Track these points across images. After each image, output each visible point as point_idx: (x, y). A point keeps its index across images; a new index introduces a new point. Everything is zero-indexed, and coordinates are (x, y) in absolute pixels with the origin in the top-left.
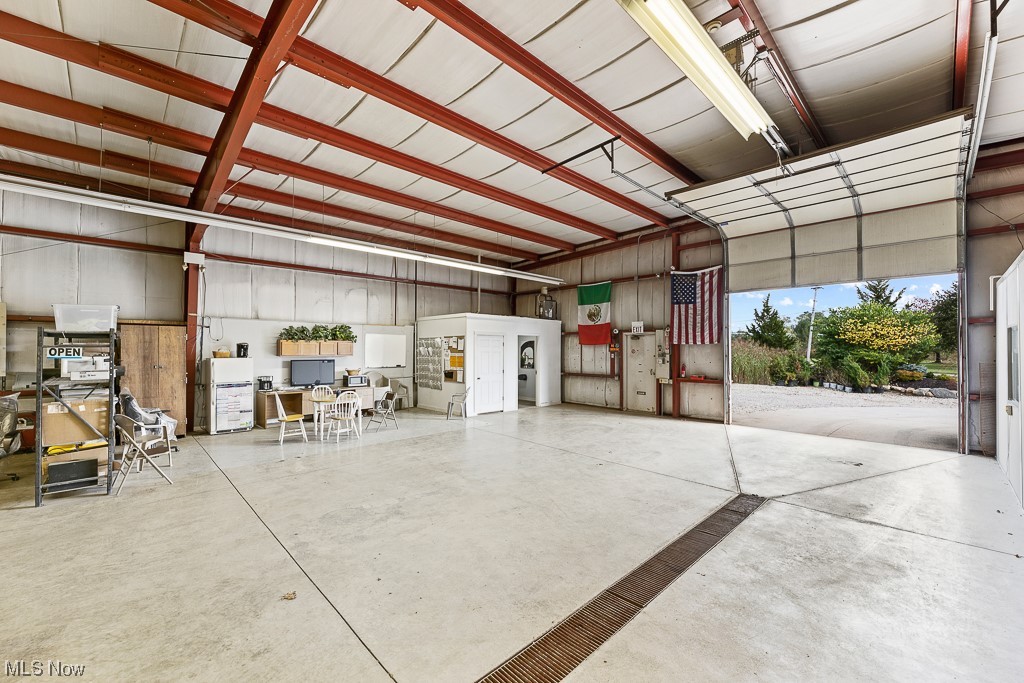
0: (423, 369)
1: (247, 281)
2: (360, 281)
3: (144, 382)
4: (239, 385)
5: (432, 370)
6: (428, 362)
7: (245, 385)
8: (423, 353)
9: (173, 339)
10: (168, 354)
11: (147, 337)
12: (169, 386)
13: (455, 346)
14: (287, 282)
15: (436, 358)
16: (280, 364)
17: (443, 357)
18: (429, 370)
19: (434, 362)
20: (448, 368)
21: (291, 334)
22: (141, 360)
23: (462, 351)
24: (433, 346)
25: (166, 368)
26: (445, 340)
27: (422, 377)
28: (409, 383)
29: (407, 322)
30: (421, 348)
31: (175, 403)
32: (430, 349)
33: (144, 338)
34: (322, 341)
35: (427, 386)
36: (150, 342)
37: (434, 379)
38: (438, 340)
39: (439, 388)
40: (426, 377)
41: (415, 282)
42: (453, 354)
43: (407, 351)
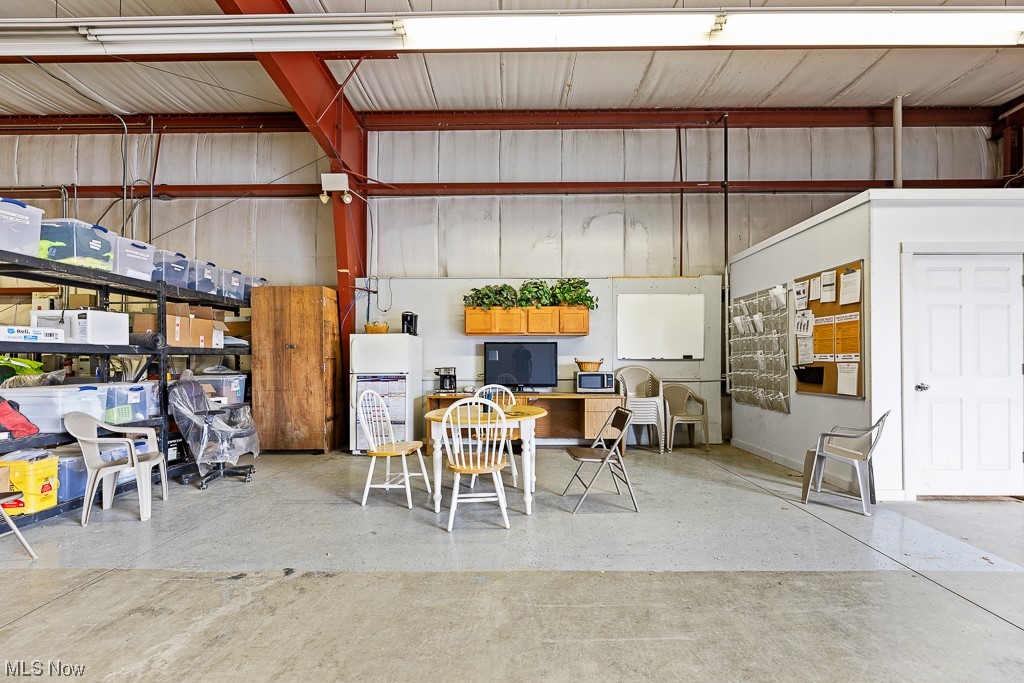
0: (742, 365)
1: (431, 222)
2: (611, 201)
3: (275, 368)
4: (387, 379)
5: (762, 365)
6: (752, 347)
7: (396, 379)
8: (741, 329)
9: (307, 306)
10: (301, 327)
11: (278, 304)
12: (303, 376)
13: (828, 296)
14: (488, 216)
15: (774, 336)
16: (473, 350)
17: (793, 331)
18: (754, 365)
19: (767, 347)
20: (809, 357)
21: (482, 299)
22: (272, 336)
23: (857, 306)
24: (766, 309)
25: (298, 348)
26: (799, 287)
27: (741, 381)
28: (711, 395)
29: (708, 270)
30: (737, 320)
31: (311, 400)
32: (757, 317)
33: (275, 305)
34: (532, 309)
35: (752, 401)
36: (282, 310)
37: (767, 385)
38: (779, 291)
39: (784, 408)
40: (748, 381)
41: (725, 187)
42: (824, 320)
43: (707, 329)
